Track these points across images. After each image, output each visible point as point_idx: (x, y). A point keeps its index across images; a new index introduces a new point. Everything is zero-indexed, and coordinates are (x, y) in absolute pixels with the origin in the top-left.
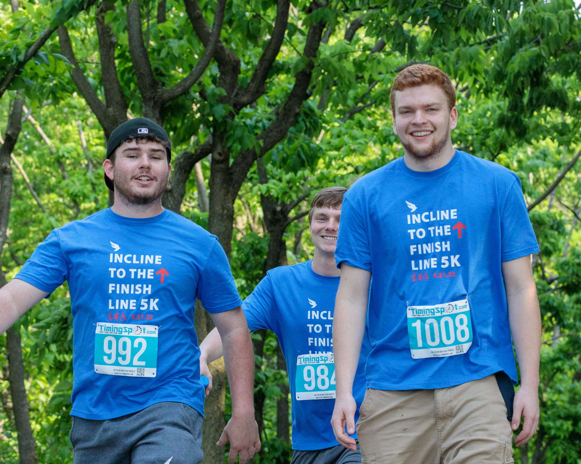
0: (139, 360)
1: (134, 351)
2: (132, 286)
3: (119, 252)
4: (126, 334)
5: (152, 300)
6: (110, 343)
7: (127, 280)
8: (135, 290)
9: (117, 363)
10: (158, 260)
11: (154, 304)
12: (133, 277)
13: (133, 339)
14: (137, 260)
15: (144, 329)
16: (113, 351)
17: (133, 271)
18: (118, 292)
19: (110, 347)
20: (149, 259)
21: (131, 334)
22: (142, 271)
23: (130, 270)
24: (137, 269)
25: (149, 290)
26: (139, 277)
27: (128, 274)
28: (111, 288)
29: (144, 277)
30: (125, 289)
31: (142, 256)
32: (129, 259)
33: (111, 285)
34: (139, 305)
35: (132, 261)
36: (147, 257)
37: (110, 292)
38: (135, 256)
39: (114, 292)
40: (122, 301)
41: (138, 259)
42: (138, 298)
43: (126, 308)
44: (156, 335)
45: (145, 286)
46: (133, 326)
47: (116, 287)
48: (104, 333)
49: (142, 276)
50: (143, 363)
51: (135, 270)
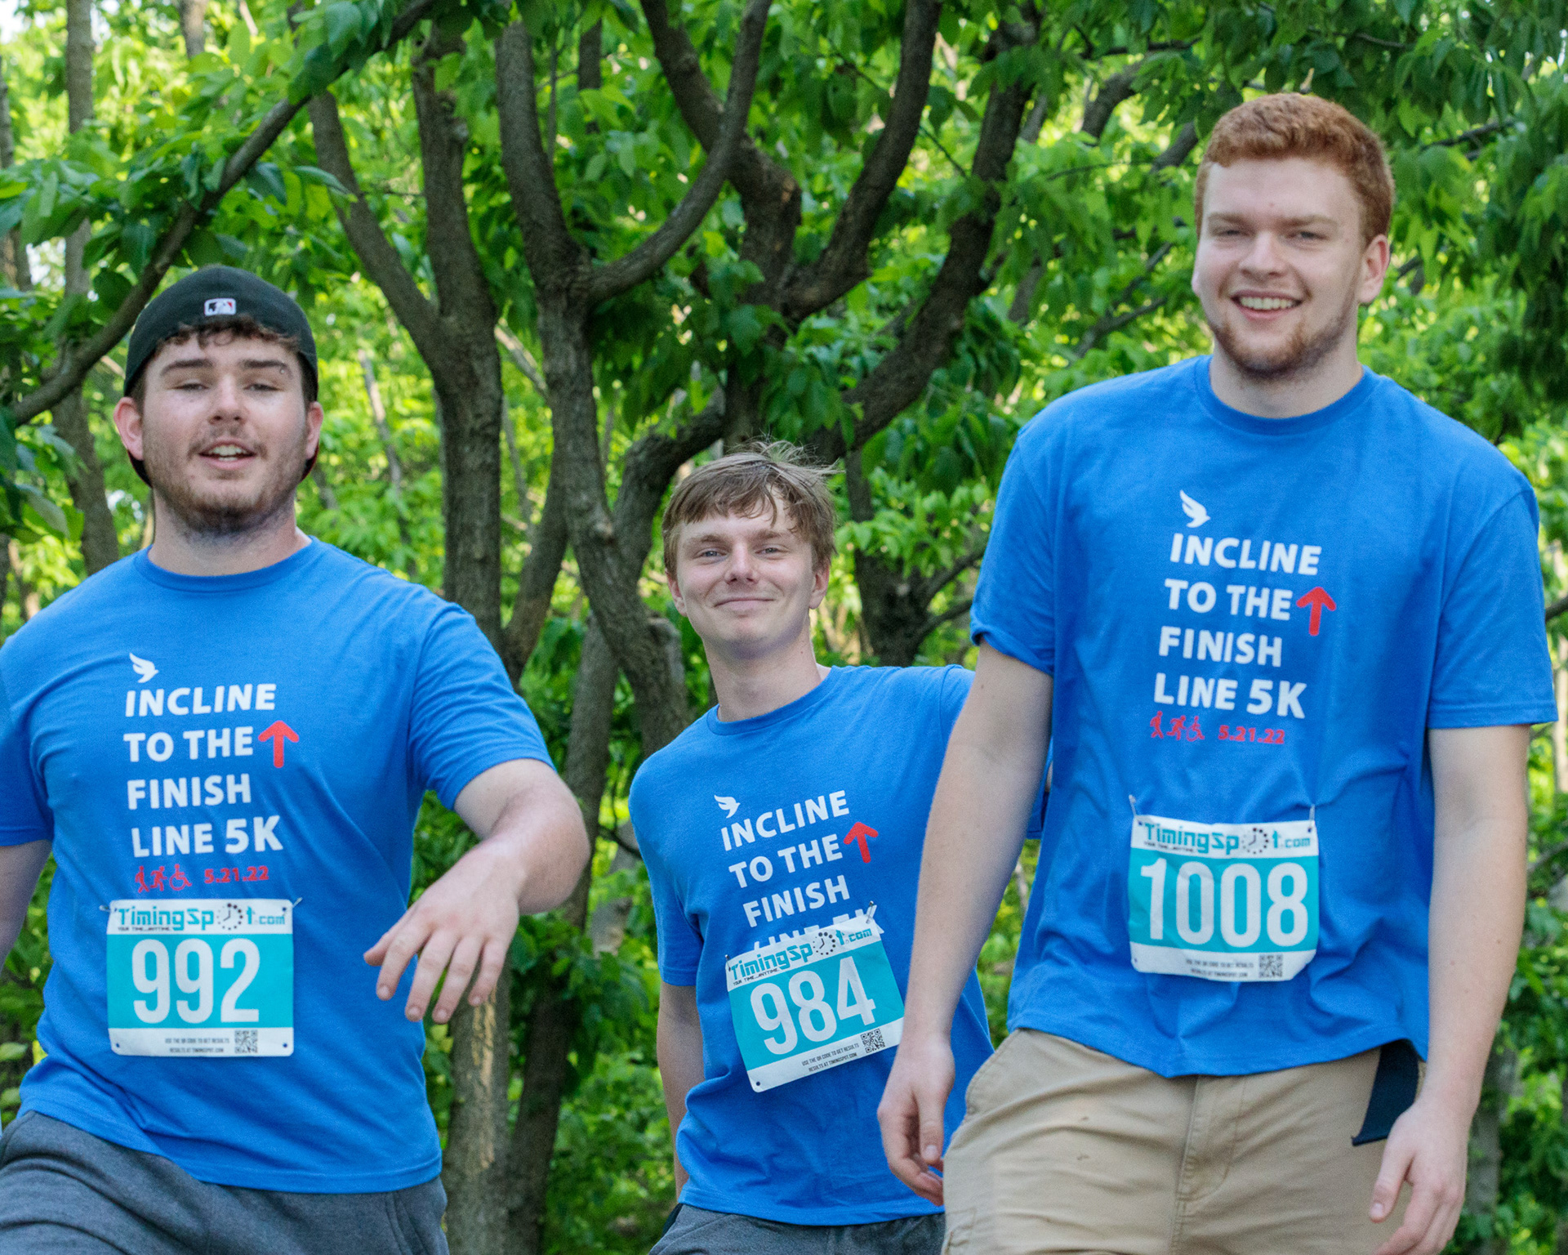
0: (241, 1004)
1: (224, 979)
2: (196, 781)
3: (153, 686)
4: (196, 929)
5: (258, 821)
6: (151, 959)
7: (180, 767)
8: (205, 794)
9: (174, 1021)
10: (265, 696)
11: (266, 834)
12: (194, 754)
13: (217, 943)
14: (204, 704)
15: (250, 912)
16: (162, 985)
17: (193, 736)
18: (155, 804)
19: (151, 973)
20: (239, 697)
21: (211, 930)
22: (219, 736)
23: (187, 735)
24: (206, 729)
25: (241, 788)
26: (212, 754)
27: (182, 746)
28: (134, 791)
29: (226, 753)
30: (175, 793)
31: (220, 690)
32: (182, 702)
33: (133, 785)
34: (219, 839)
35: (191, 708)
36: (234, 690)
37: (133, 805)
38: (198, 692)
39: (144, 803)
40: (171, 831)
41: (208, 700)
42: (217, 817)
43: (185, 850)
44: (286, 928)
45: (231, 779)
46: (217, 905)
47: (147, 789)
48: (131, 932)
49: (219, 750)
50: (253, 1015)
51: (201, 734)
